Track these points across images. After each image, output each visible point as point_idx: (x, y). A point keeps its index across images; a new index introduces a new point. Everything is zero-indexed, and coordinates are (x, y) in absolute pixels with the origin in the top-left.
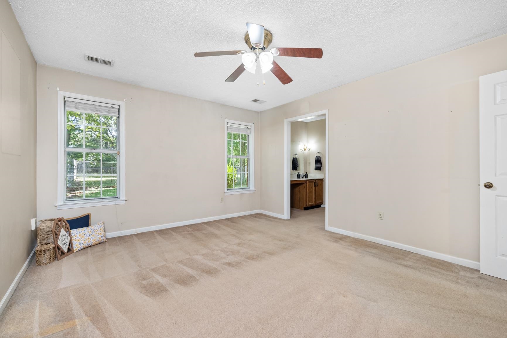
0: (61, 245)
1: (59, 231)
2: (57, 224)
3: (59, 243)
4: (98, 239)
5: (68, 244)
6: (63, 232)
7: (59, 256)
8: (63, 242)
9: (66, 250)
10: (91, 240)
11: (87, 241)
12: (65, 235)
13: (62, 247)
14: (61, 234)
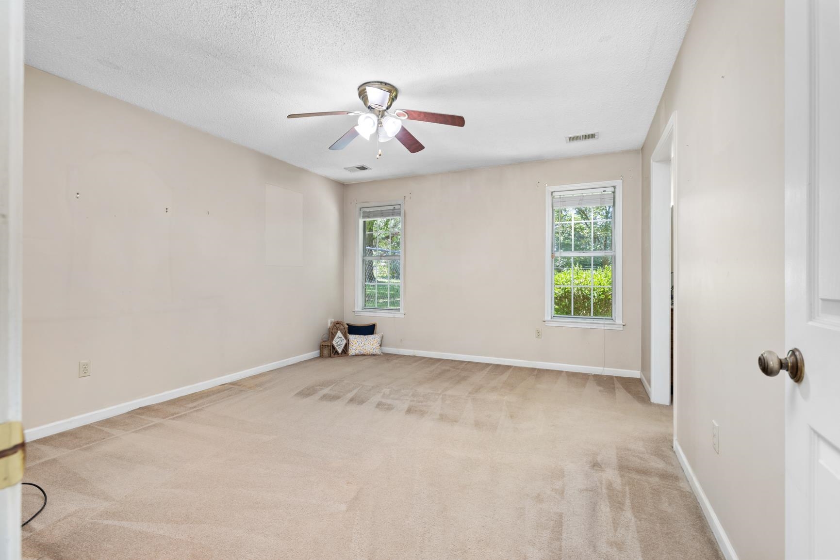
0: (335, 345)
1: (336, 333)
2: (335, 325)
3: (334, 343)
4: (369, 349)
5: (343, 346)
6: (339, 334)
7: (332, 355)
8: (339, 342)
9: (340, 351)
10: (362, 349)
11: (359, 348)
12: (341, 338)
13: (337, 348)
14: (337, 336)
